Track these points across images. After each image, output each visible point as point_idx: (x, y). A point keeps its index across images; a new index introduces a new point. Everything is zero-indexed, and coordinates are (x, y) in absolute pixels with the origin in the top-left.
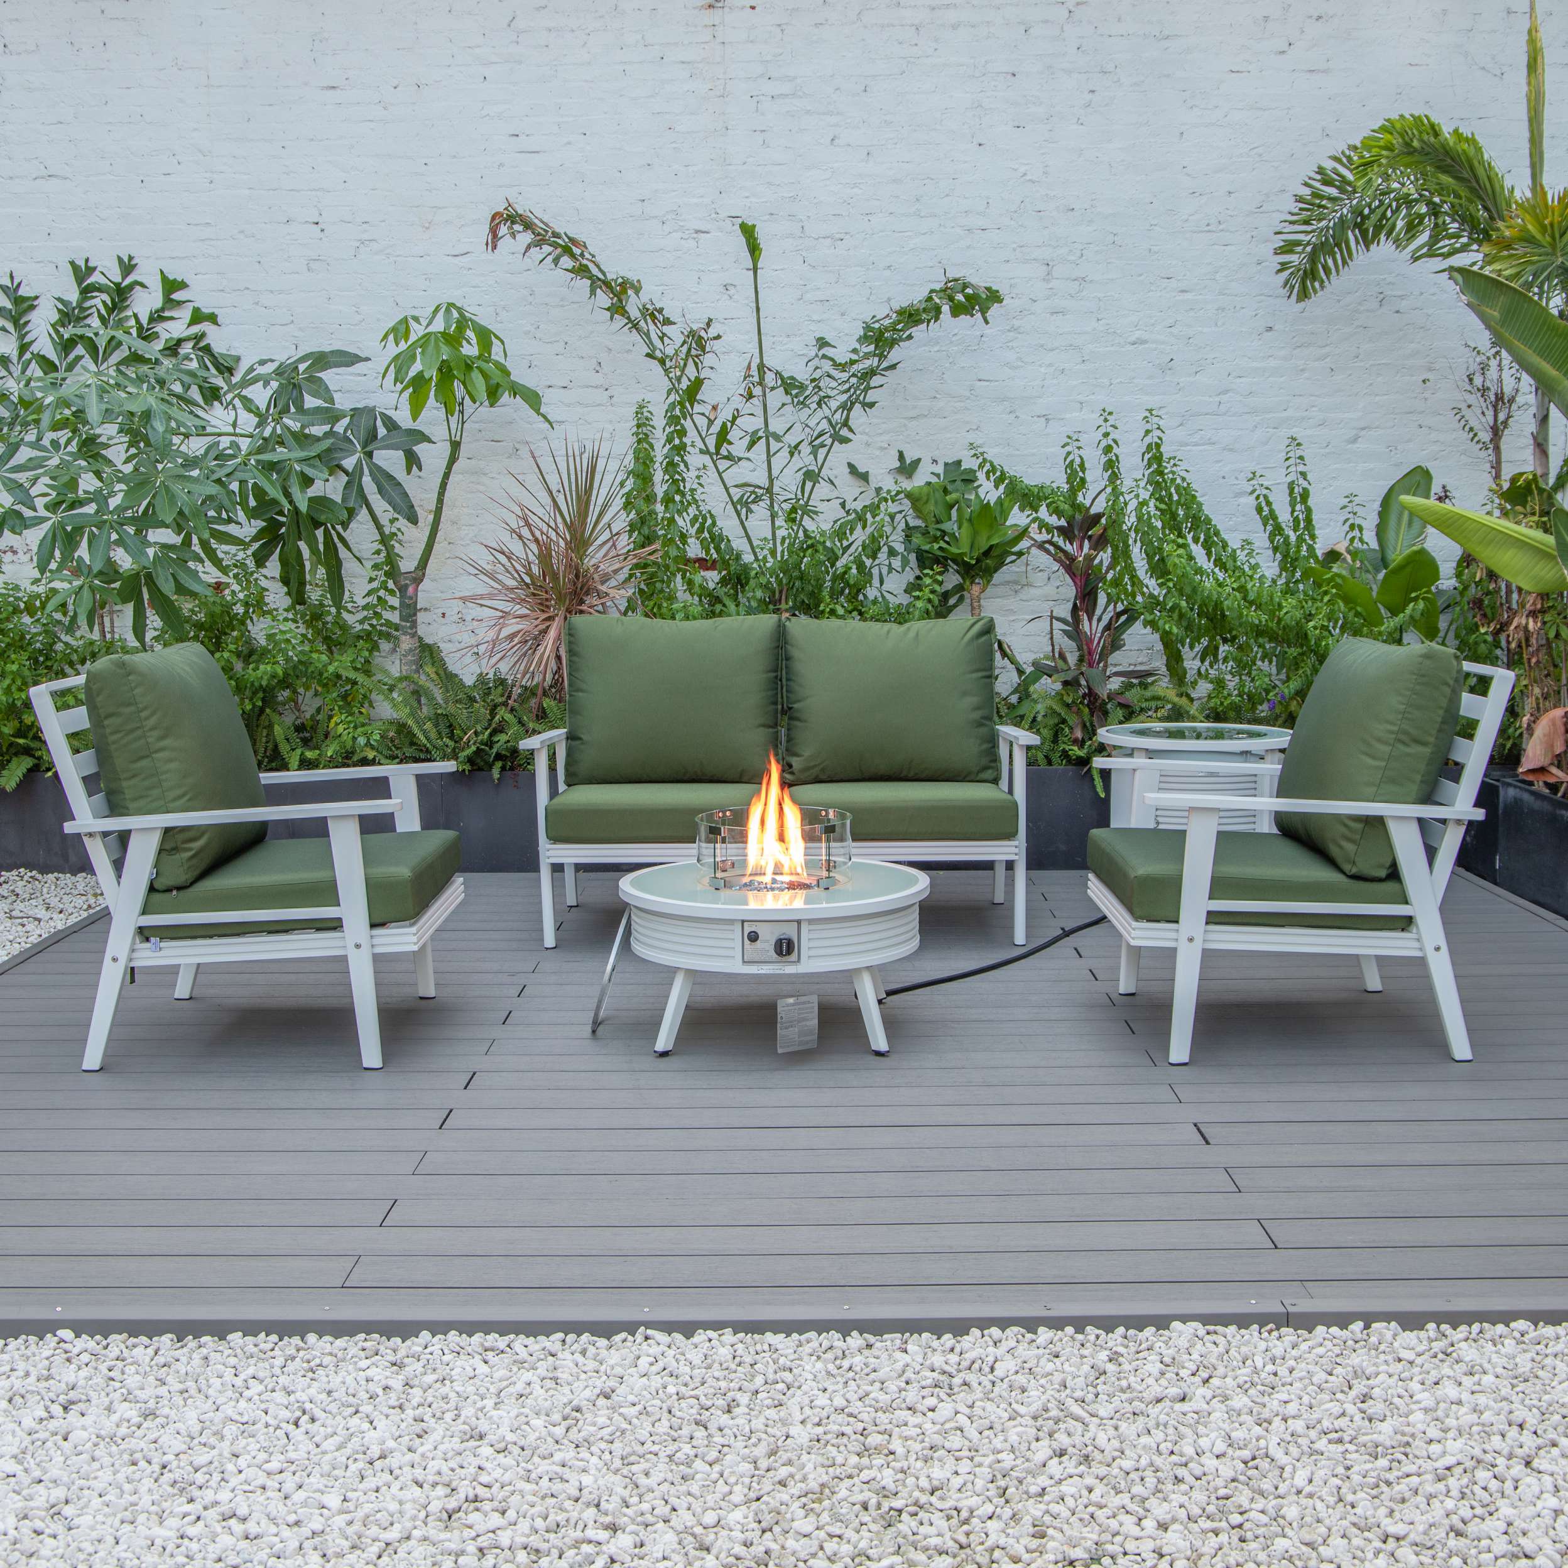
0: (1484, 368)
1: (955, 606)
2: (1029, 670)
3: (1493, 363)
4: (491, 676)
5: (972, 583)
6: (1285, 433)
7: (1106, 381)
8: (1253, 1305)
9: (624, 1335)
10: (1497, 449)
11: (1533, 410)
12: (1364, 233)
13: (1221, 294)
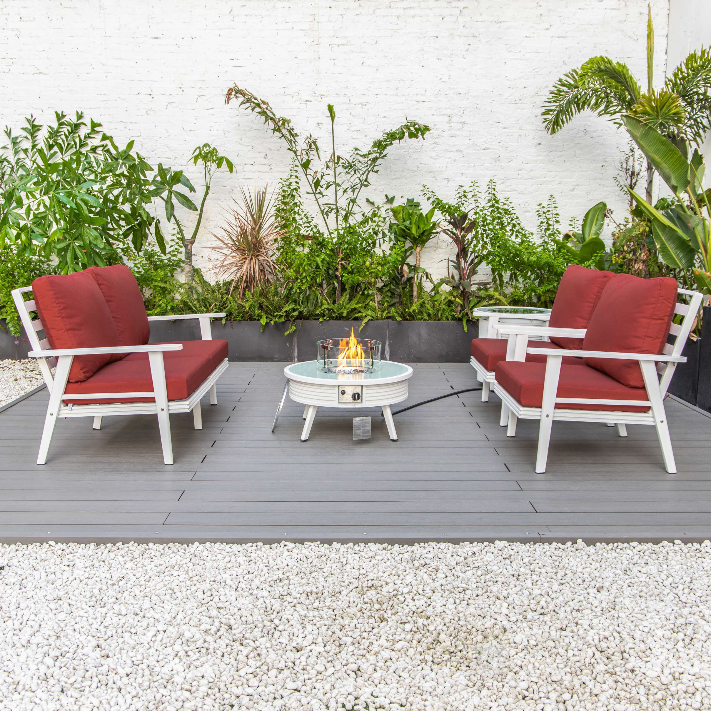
0: (627, 160)
1: (409, 256)
2: (437, 282)
4: (222, 282)
5: (416, 246)
7: (472, 165)
8: (527, 535)
9: (276, 544)
11: (646, 178)
12: (578, 105)
13: (520, 129)
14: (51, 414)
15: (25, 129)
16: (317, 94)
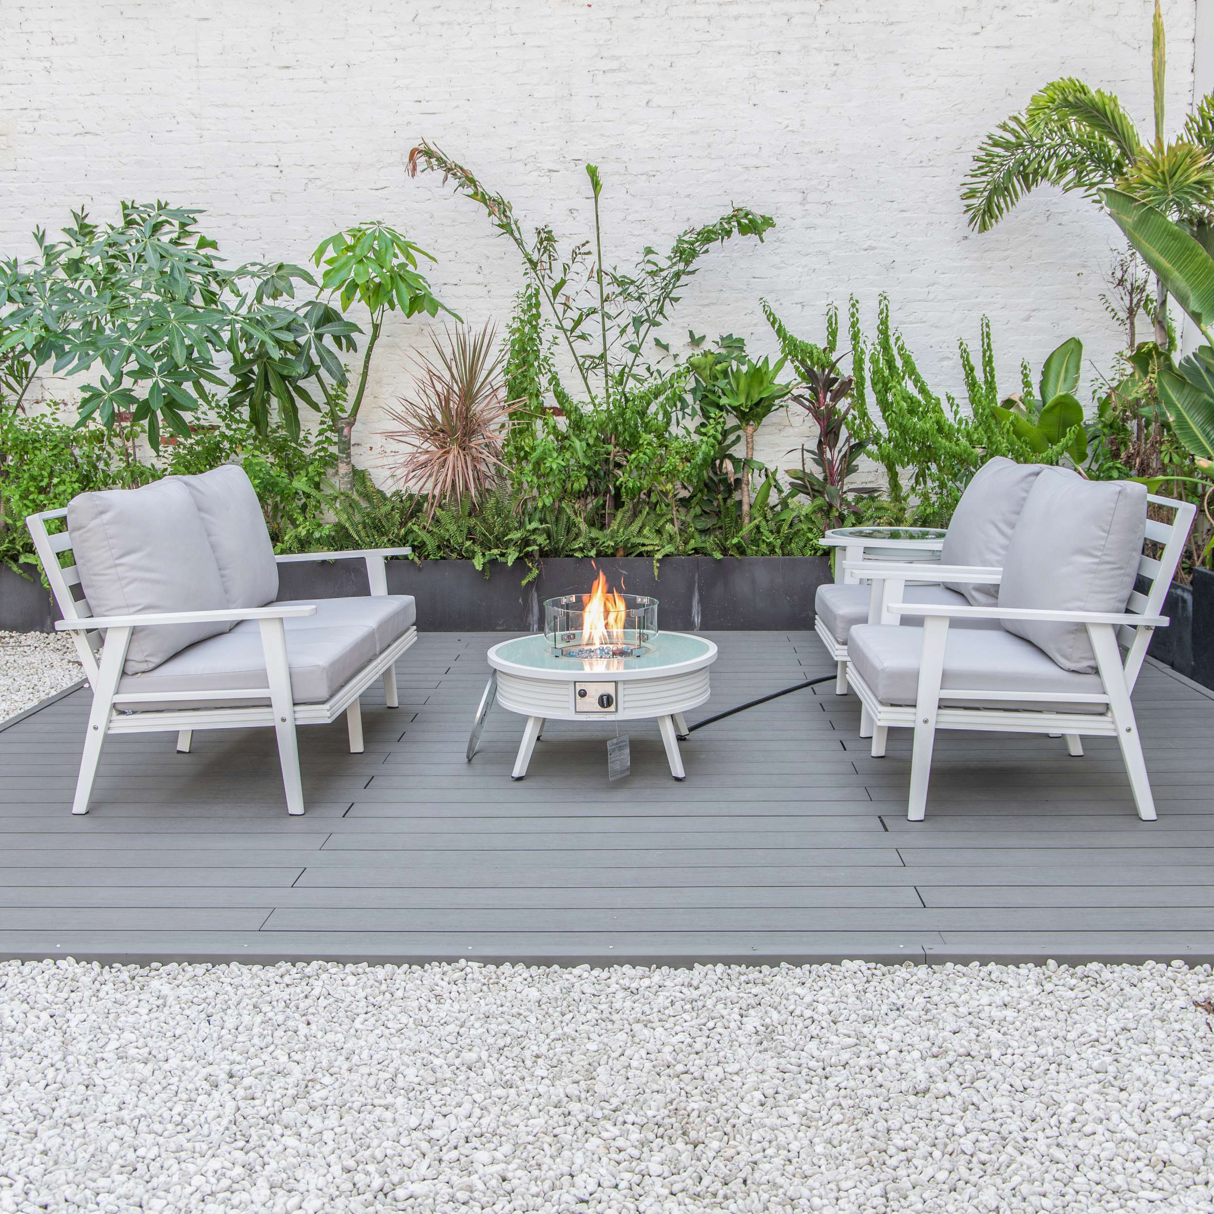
0: (1123, 264)
1: (734, 442)
2: (787, 490)
4: (403, 492)
5: (747, 424)
6: (977, 315)
7: (845, 277)
8: (901, 948)
10: (1132, 324)
12: (1025, 178)
13: (930, 212)
14: (96, 728)
15: (68, 231)
16: (568, 159)
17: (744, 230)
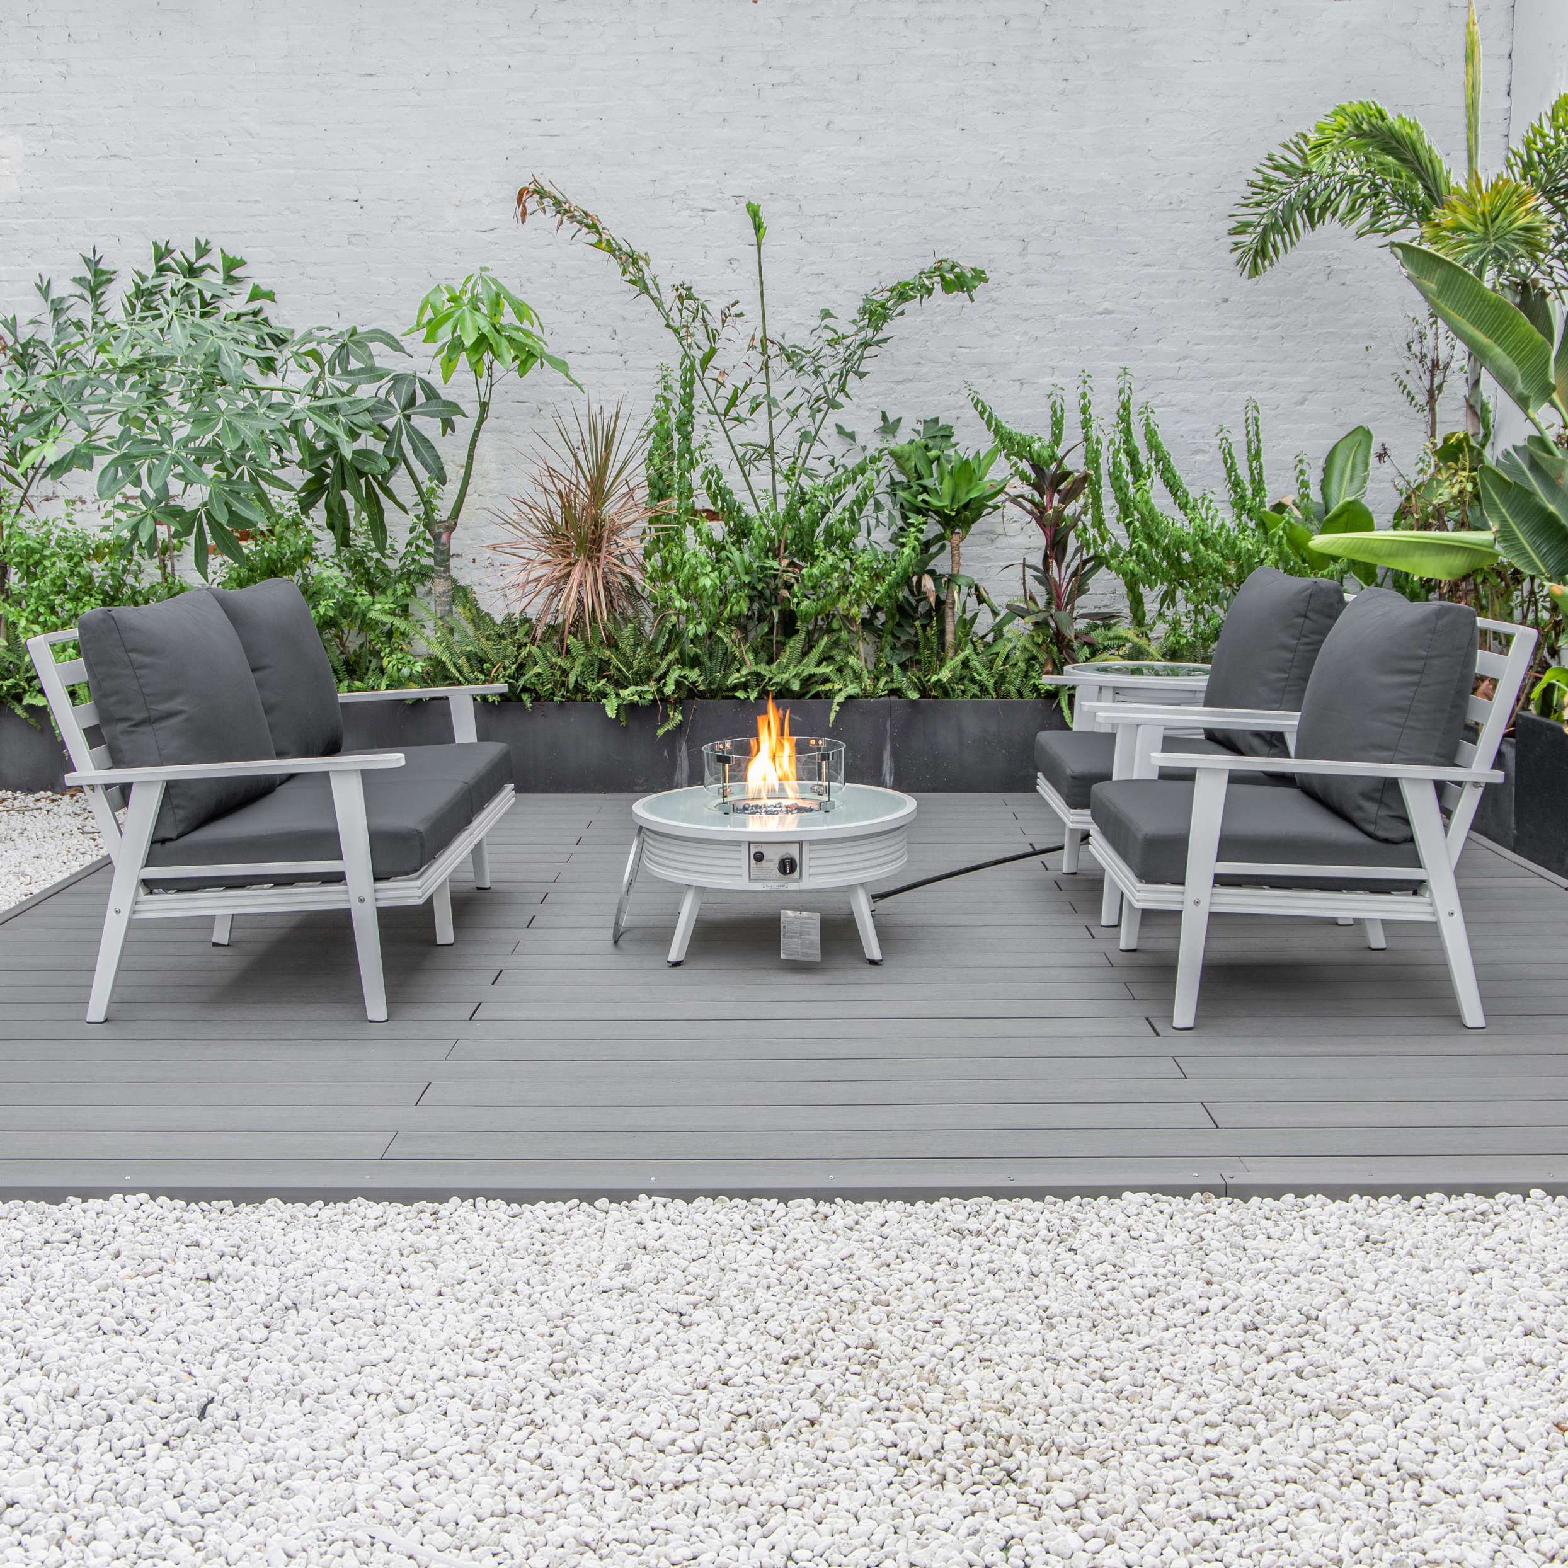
0: (1422, 336)
1: (936, 554)
2: (1003, 612)
3: (1430, 333)
4: (517, 616)
5: (952, 533)
6: (1243, 396)
7: (1075, 348)
8: (1194, 1177)
10: (1432, 410)
11: (1466, 374)
12: (1310, 212)
13: (1181, 267)
14: (117, 912)
15: (80, 281)
16: (727, 196)
17: (948, 287)
